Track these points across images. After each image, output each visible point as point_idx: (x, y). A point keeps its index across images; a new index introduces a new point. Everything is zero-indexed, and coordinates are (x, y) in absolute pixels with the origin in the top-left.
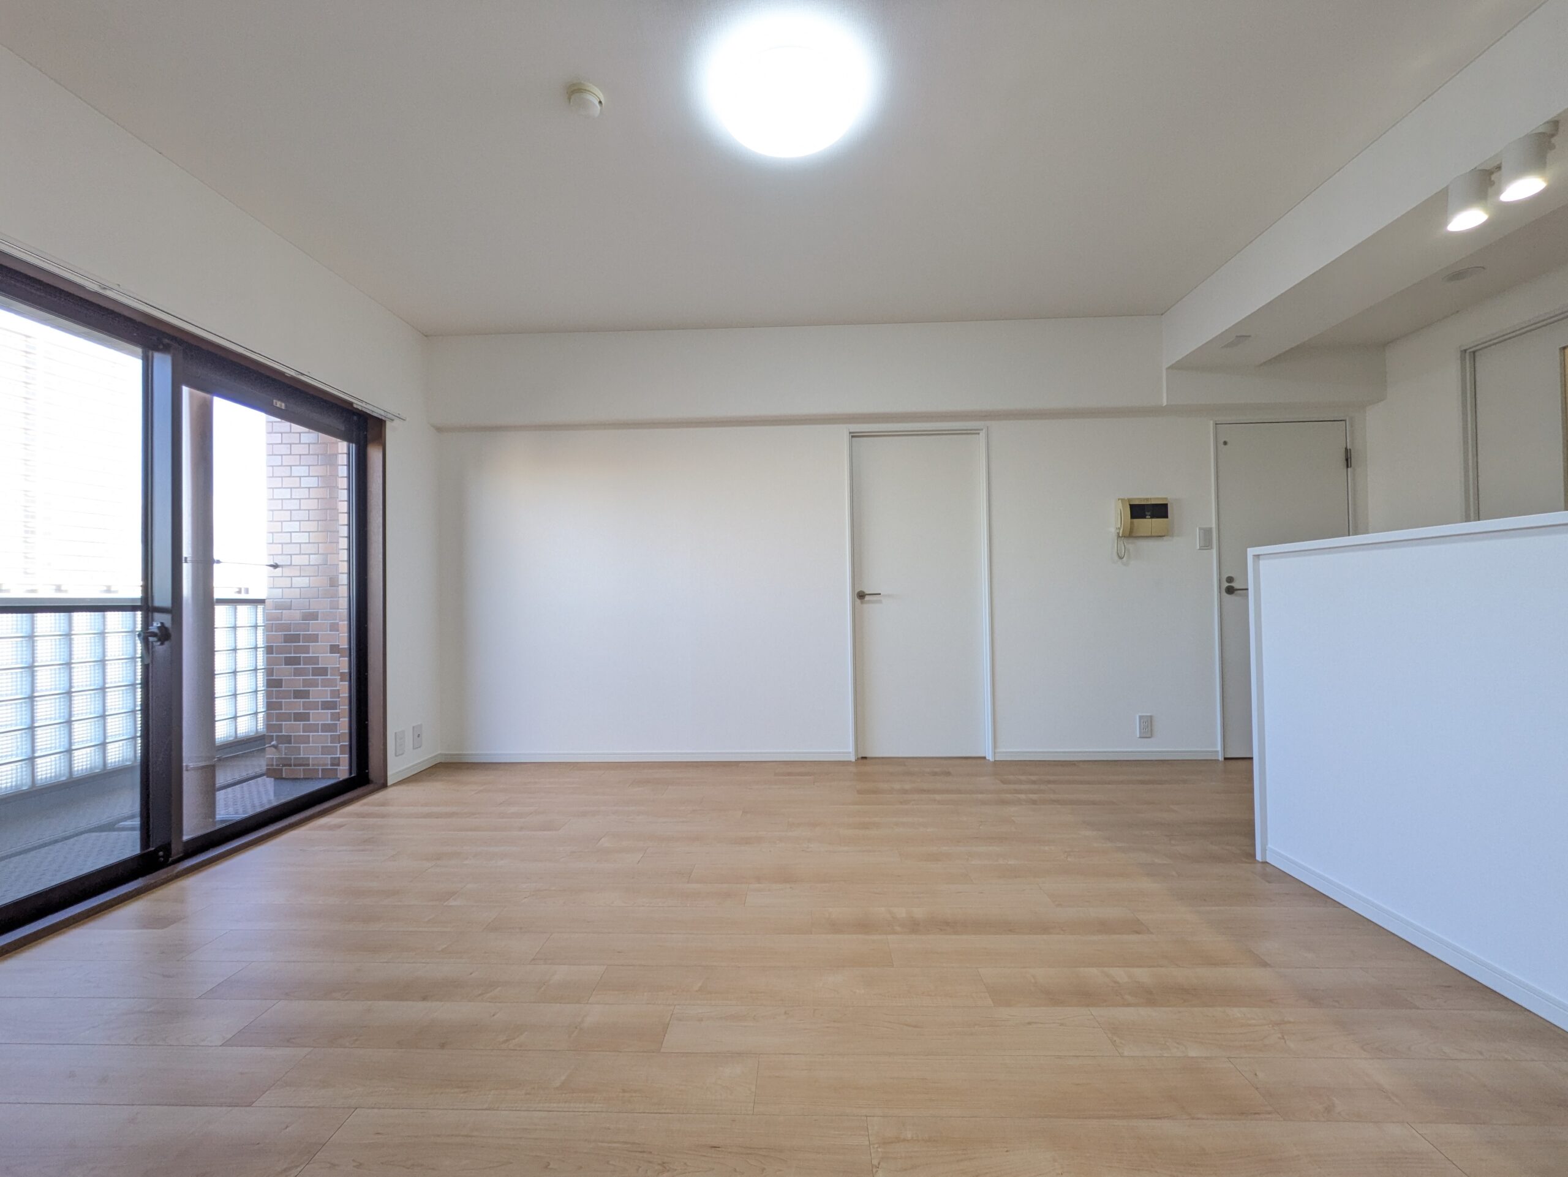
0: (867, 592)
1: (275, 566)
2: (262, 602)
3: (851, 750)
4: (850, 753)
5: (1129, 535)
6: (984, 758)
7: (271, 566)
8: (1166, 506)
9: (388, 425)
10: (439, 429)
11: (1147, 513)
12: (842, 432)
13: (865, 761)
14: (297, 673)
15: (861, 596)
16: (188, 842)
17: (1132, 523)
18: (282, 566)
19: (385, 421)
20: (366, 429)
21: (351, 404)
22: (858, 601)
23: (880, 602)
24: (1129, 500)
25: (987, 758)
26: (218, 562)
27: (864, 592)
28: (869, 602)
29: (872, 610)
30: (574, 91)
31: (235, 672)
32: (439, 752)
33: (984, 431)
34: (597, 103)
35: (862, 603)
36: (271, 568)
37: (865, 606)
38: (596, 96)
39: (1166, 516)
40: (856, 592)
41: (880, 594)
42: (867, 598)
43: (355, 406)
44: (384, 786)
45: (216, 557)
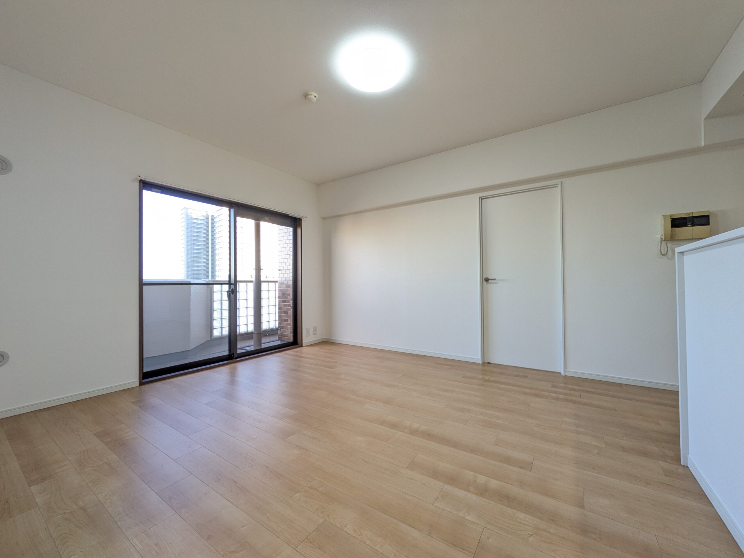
0: (490, 278)
1: (280, 270)
2: (277, 282)
3: (480, 358)
4: (479, 359)
5: (671, 238)
6: (560, 373)
7: (279, 270)
8: (707, 217)
9: (303, 220)
10: (324, 219)
11: (688, 223)
12: (475, 198)
13: (489, 365)
14: (285, 305)
15: (487, 280)
16: (239, 354)
17: (672, 231)
18: (281, 270)
19: (302, 219)
20: (296, 223)
21: (288, 215)
22: (485, 283)
23: (497, 283)
24: (671, 216)
25: (561, 374)
26: (262, 269)
27: (488, 278)
28: (491, 283)
29: (492, 288)
30: (306, 95)
31: (269, 306)
32: (324, 337)
33: (559, 185)
34: (314, 97)
35: (487, 284)
36: (279, 271)
37: (489, 285)
38: (313, 96)
39: (708, 224)
40: (484, 278)
41: (495, 279)
42: (490, 281)
43: (289, 215)
44: (301, 346)
45: (261, 268)
